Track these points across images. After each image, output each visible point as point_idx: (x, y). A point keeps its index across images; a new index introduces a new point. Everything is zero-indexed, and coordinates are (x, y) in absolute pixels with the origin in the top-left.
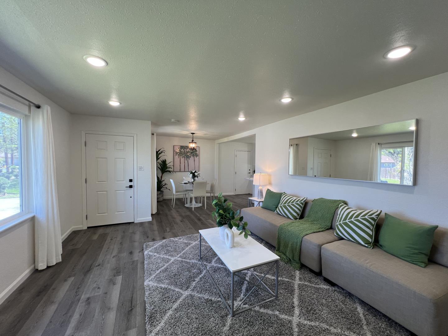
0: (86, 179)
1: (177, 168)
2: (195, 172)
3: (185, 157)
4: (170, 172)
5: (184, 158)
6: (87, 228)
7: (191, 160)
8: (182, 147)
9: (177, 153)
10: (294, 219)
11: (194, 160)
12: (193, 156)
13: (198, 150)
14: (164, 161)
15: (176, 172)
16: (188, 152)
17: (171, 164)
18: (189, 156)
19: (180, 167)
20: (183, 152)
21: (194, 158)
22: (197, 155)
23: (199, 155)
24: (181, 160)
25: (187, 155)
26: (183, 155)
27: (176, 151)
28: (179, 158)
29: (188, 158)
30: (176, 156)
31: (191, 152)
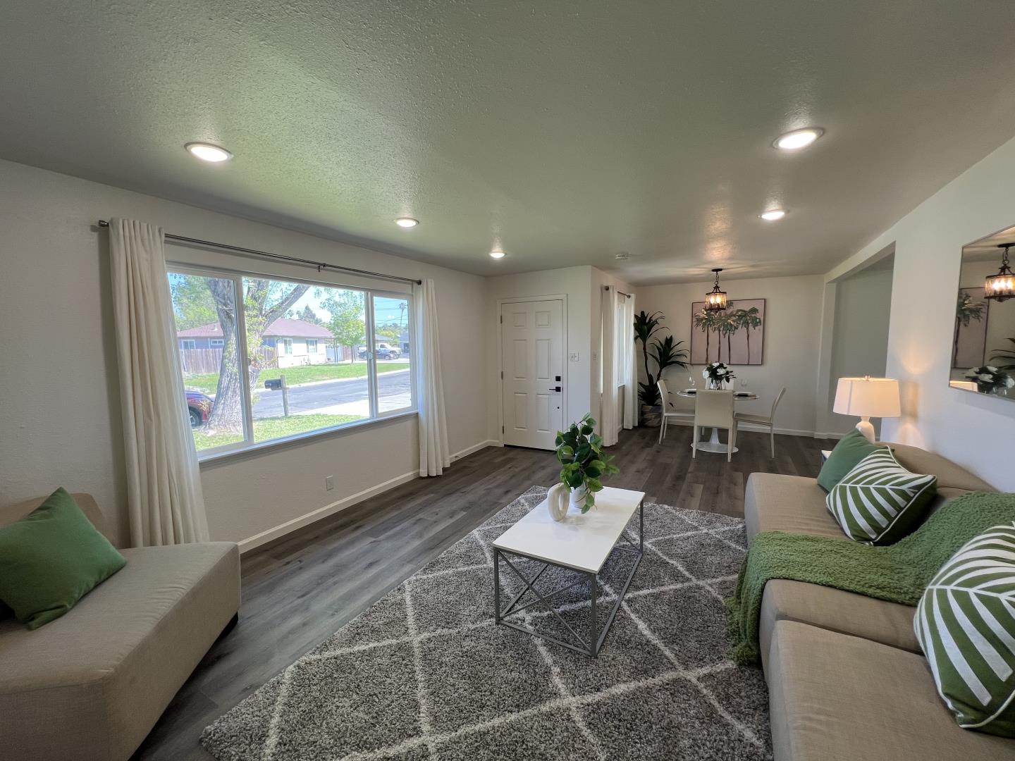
0: (502, 373)
1: (699, 354)
3: (721, 329)
4: (680, 364)
5: (717, 332)
6: (502, 446)
7: (739, 336)
9: (699, 320)
10: (853, 536)
11: (746, 335)
12: (746, 324)
13: (760, 307)
14: (669, 341)
15: (694, 366)
16: (732, 315)
17: (685, 346)
18: (731, 325)
19: (707, 354)
20: (716, 316)
21: (748, 329)
22: (758, 320)
23: (762, 322)
24: (709, 338)
25: (726, 323)
26: (716, 324)
27: (698, 315)
28: (704, 332)
29: (728, 331)
30: (697, 327)
31: (738, 316)
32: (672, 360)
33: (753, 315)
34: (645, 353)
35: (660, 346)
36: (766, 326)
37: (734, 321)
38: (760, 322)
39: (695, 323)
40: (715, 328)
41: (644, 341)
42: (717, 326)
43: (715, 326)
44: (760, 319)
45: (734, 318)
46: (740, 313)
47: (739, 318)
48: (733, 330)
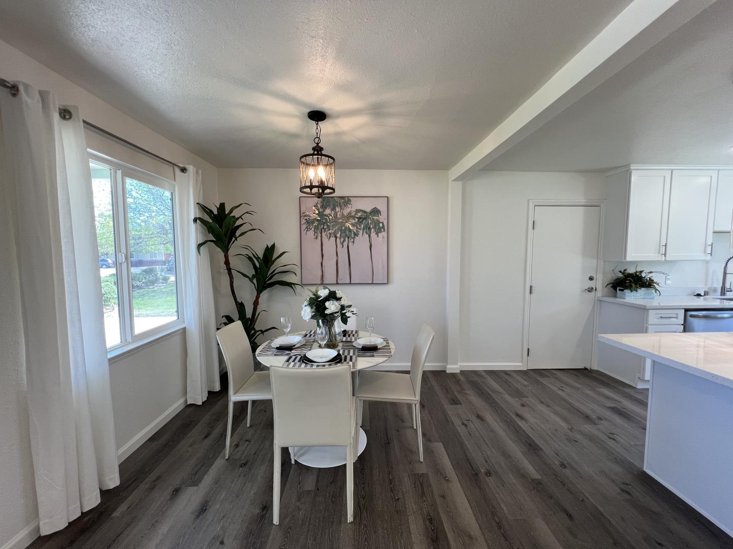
1: (312, 271)
3: (338, 235)
5: (333, 239)
7: (360, 245)
8: (328, 201)
9: (309, 222)
11: (369, 244)
12: (368, 229)
13: (382, 207)
14: (270, 251)
15: (306, 288)
16: (350, 216)
17: (292, 258)
18: (350, 230)
19: (322, 271)
20: (331, 217)
21: (369, 236)
22: (381, 225)
23: (386, 227)
24: (323, 247)
25: (343, 228)
26: (331, 228)
27: (308, 216)
28: (316, 239)
29: (347, 239)
30: (307, 231)
31: (357, 218)
33: (375, 218)
34: (229, 270)
35: (254, 259)
36: (390, 233)
37: (353, 225)
38: (383, 227)
39: (304, 227)
40: (330, 234)
41: (226, 250)
42: (333, 231)
43: (330, 231)
44: (383, 223)
45: (353, 221)
46: (359, 214)
47: (358, 221)
48: (353, 236)
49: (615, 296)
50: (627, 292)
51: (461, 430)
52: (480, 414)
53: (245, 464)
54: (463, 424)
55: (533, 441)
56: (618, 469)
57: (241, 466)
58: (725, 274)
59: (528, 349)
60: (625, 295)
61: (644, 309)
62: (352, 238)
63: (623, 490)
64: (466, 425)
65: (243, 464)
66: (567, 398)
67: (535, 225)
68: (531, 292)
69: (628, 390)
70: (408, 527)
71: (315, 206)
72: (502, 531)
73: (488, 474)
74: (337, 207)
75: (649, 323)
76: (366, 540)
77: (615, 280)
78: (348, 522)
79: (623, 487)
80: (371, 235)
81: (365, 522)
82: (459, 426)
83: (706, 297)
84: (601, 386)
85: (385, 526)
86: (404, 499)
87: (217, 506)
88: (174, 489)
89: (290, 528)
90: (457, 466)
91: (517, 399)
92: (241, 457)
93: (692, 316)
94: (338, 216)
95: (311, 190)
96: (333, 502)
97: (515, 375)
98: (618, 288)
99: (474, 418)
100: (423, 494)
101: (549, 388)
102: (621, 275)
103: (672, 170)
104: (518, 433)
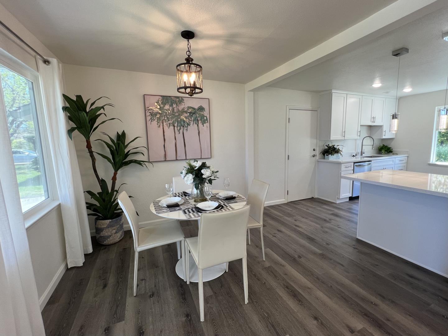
1: (157, 151)
2: (204, 166)
3: (176, 125)
4: (139, 163)
5: (172, 127)
7: (191, 131)
8: (167, 99)
9: (153, 115)
11: (198, 131)
12: (196, 121)
13: (205, 106)
14: (121, 137)
15: (154, 164)
16: (183, 111)
17: (140, 143)
18: (184, 121)
19: (165, 151)
20: (169, 111)
21: (198, 125)
22: (205, 118)
23: (208, 120)
24: (165, 133)
25: (179, 120)
26: (170, 119)
27: (151, 110)
28: (159, 127)
29: (182, 127)
30: (151, 121)
31: (189, 113)
32: (128, 159)
33: (201, 113)
34: (91, 153)
35: (110, 143)
36: (211, 123)
37: (186, 118)
38: (207, 119)
39: (149, 118)
40: (170, 124)
41: (88, 136)
42: (172, 122)
43: (170, 122)
44: (206, 117)
45: (186, 115)
46: (190, 110)
47: (190, 115)
48: (186, 126)
49: (324, 158)
50: (330, 155)
51: (274, 239)
52: (279, 229)
53: (153, 295)
54: (273, 236)
55: (309, 236)
56: (349, 240)
57: (150, 297)
58: (362, 145)
59: (288, 191)
60: (329, 157)
61: (339, 164)
62: (186, 127)
63: (354, 248)
64: (275, 236)
65: (150, 295)
66: (312, 213)
67: (290, 120)
68: (288, 159)
69: (334, 205)
70: (279, 294)
71: (157, 102)
72: (320, 281)
73: (300, 257)
74: (174, 104)
75: (342, 170)
76: (261, 309)
77: (324, 150)
78: (246, 304)
79: (353, 246)
80: (199, 125)
81: (255, 300)
82: (272, 238)
83: (356, 156)
84: (322, 205)
85: (267, 298)
86: (268, 282)
87: (151, 327)
88: (104, 329)
89: (213, 320)
90: (283, 258)
91: (291, 218)
92: (146, 292)
93: (356, 166)
94: (175, 111)
95: (185, 90)
96: (230, 297)
97: (282, 206)
98: (326, 154)
99: (277, 232)
100: (275, 276)
101: (302, 210)
102: (326, 148)
103: (347, 94)
104: (301, 234)
